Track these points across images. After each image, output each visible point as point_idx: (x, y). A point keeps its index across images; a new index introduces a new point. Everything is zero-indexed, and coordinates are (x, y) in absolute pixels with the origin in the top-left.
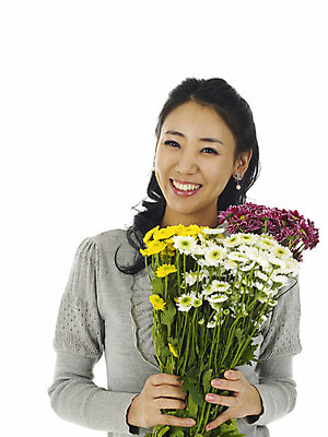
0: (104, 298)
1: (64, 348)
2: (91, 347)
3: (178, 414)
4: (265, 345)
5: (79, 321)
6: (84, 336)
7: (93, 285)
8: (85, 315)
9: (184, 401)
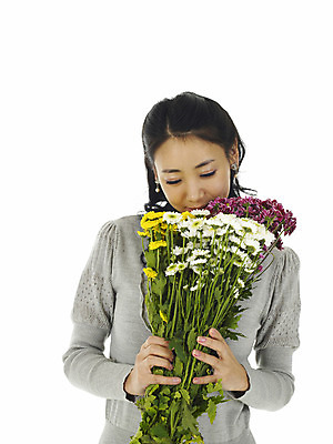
0: (118, 273)
1: (80, 319)
2: (104, 319)
3: (166, 372)
4: (263, 332)
5: (95, 293)
6: (98, 308)
7: (109, 262)
8: (100, 289)
9: (172, 362)
